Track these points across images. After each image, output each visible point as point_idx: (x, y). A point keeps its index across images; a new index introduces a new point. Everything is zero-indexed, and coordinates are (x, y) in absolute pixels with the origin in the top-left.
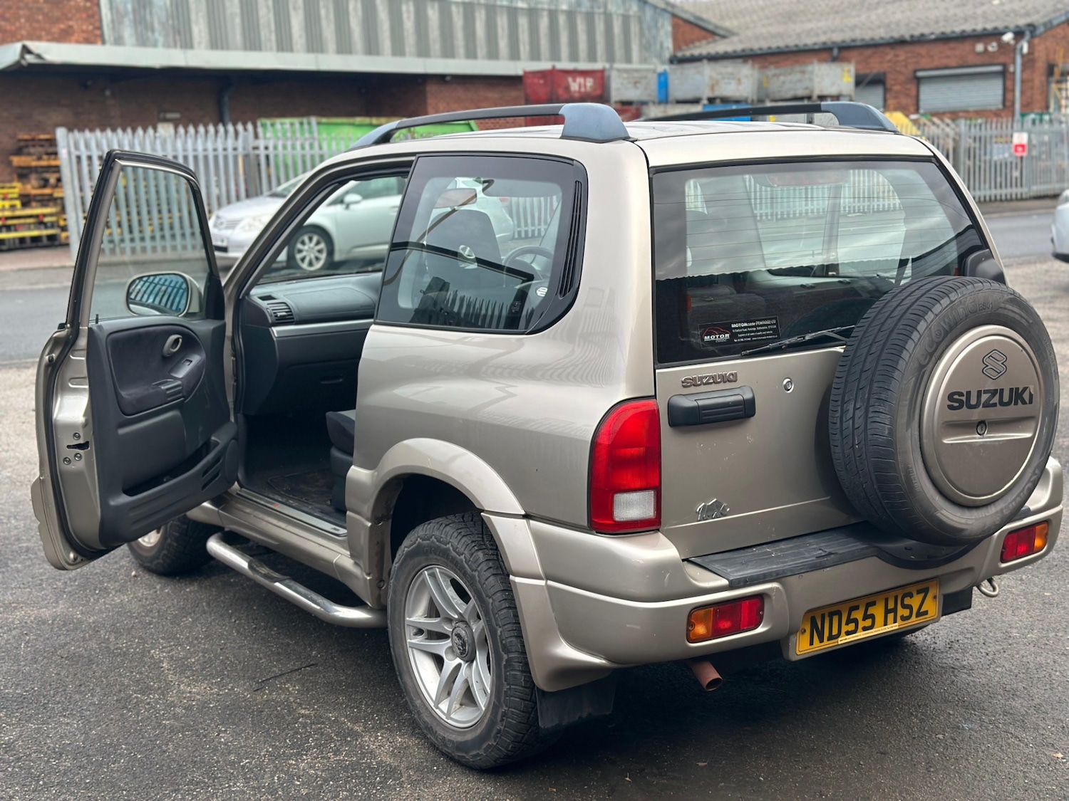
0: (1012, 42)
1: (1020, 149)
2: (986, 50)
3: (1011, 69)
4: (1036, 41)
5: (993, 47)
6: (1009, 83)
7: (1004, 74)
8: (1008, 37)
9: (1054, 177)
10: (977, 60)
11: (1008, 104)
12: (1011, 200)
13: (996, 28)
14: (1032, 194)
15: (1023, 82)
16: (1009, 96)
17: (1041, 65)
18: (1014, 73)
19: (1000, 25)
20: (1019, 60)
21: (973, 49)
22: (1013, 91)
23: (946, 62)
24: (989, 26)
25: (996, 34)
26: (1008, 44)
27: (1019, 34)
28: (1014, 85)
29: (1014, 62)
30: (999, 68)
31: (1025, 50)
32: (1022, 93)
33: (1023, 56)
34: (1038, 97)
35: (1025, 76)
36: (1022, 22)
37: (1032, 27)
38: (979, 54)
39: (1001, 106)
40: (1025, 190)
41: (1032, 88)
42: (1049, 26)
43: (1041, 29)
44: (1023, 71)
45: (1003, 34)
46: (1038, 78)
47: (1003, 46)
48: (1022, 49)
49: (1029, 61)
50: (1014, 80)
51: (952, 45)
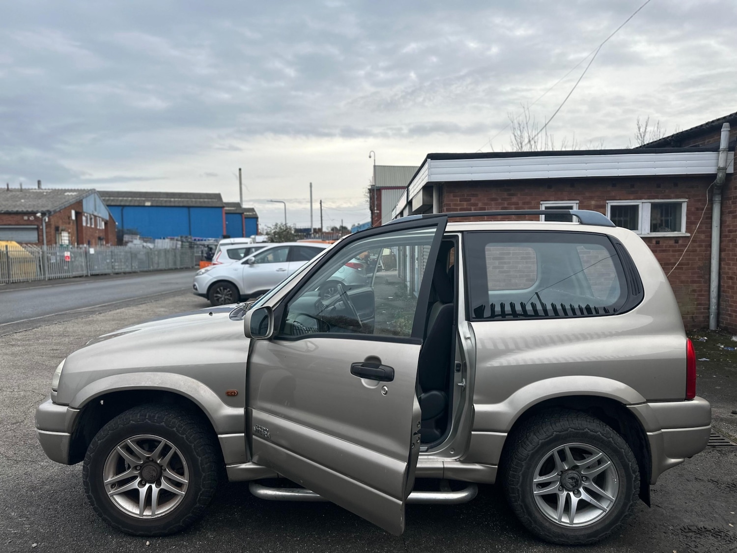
0: (41, 217)
1: (67, 258)
2: (29, 219)
3: (41, 227)
4: (51, 217)
5: (32, 218)
6: (40, 233)
7: (38, 229)
8: (39, 215)
9: (80, 269)
10: (25, 223)
11: (40, 241)
12: (66, 278)
13: (32, 211)
14: (73, 276)
15: (46, 232)
16: (41, 238)
17: (53, 227)
18: (42, 229)
19: (35, 210)
20: (44, 224)
21: (23, 218)
22: (43, 236)
23: (9, 222)
24: (30, 210)
25: (34, 213)
26: (39, 217)
27: (43, 214)
28: (43, 233)
29: (42, 225)
30: (36, 227)
31: (47, 220)
32: (47, 237)
33: (46, 223)
34: (53, 239)
35: (47, 230)
36: (44, 209)
37: (49, 212)
38: (25, 220)
39: (37, 242)
40: (71, 274)
41: (51, 235)
42: (55, 212)
43: (52, 213)
44: (46, 228)
45: (37, 213)
46: (53, 232)
47: (36, 218)
48: (45, 220)
49: (48, 225)
50: (42, 232)
51: (12, 216)
